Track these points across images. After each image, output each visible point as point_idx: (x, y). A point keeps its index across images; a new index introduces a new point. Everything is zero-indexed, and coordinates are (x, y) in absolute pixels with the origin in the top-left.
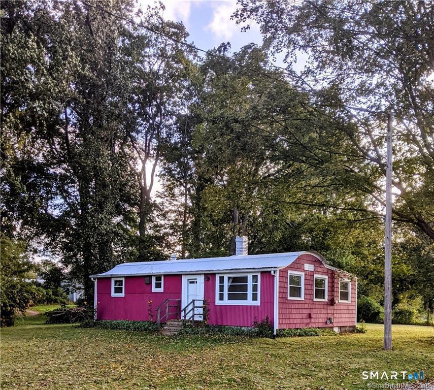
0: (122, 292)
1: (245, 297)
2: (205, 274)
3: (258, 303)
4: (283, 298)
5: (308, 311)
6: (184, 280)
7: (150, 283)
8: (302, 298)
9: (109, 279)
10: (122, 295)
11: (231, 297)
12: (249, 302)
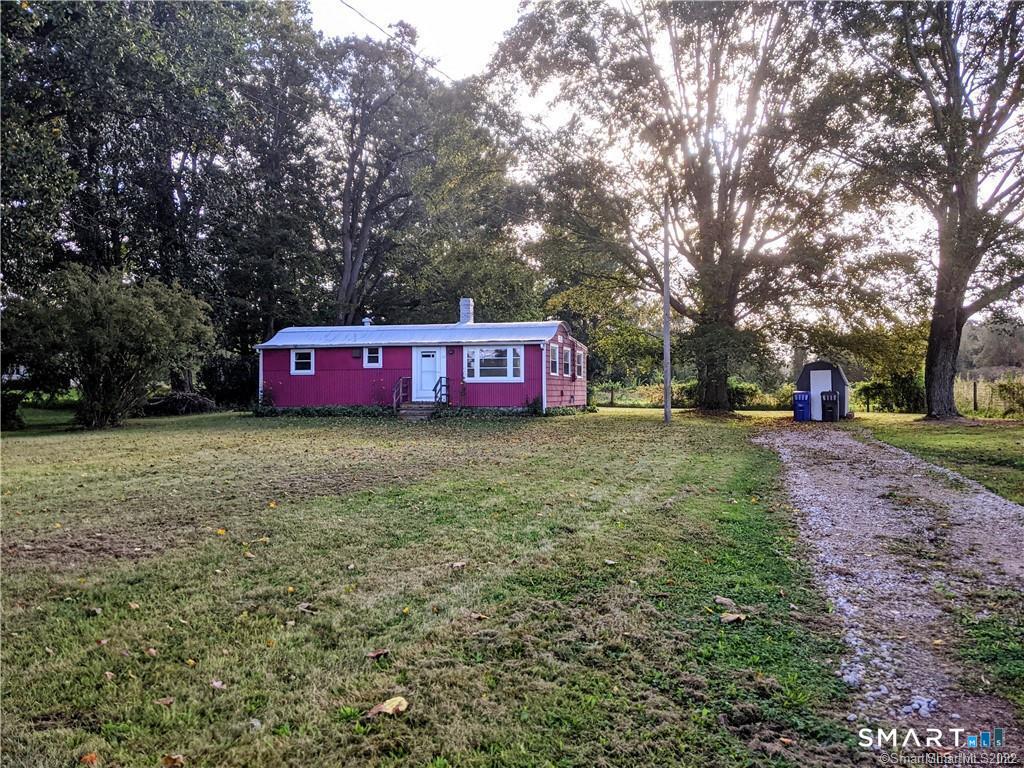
0: (309, 369)
1: (504, 373)
2: (447, 346)
3: (521, 379)
4: (548, 373)
5: (560, 388)
6: (416, 354)
7: (361, 357)
8: (557, 374)
9: (286, 351)
10: (311, 372)
11: (483, 373)
12: (510, 378)
